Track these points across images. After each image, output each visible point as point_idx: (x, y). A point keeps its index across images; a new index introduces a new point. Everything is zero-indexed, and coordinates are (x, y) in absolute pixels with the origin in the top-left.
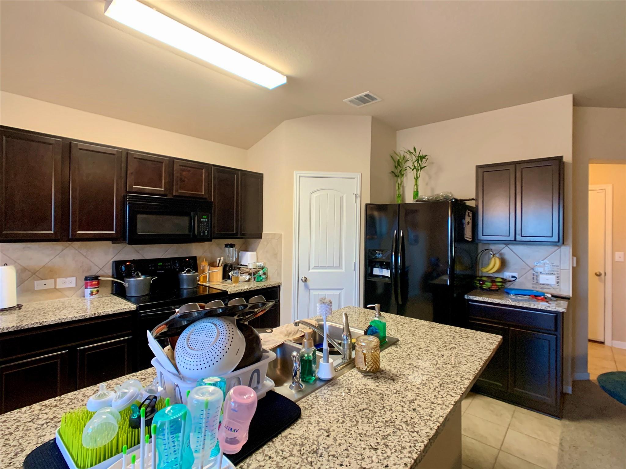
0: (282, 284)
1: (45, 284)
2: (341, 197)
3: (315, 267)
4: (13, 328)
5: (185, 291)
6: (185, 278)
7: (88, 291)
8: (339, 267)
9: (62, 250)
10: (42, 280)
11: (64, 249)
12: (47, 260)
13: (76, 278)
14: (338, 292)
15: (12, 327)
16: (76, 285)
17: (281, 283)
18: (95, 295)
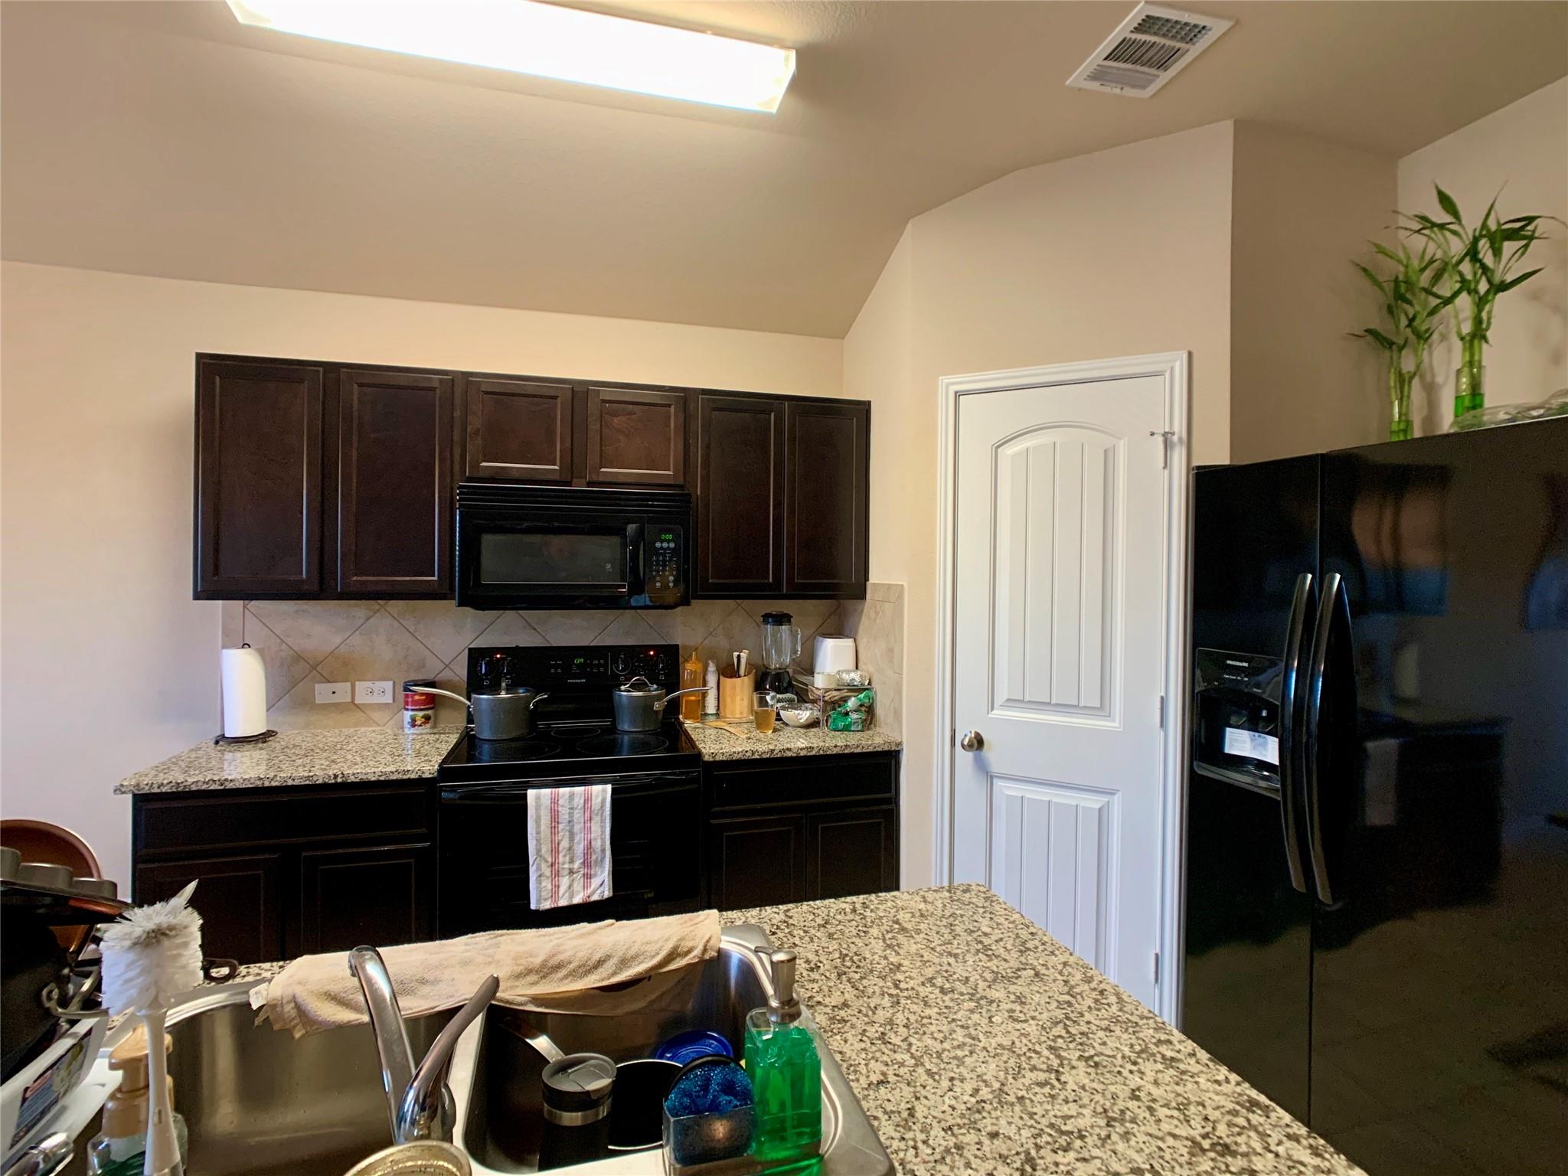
0: (905, 747)
1: (334, 693)
2: (1105, 451)
3: (1008, 700)
4: (169, 786)
5: (626, 738)
6: (624, 700)
7: (408, 715)
8: (1102, 708)
9: (369, 619)
10: (329, 682)
11: (371, 616)
12: (338, 640)
13: (394, 683)
14: (1094, 802)
15: (168, 784)
16: (394, 701)
17: (900, 744)
18: (421, 726)
